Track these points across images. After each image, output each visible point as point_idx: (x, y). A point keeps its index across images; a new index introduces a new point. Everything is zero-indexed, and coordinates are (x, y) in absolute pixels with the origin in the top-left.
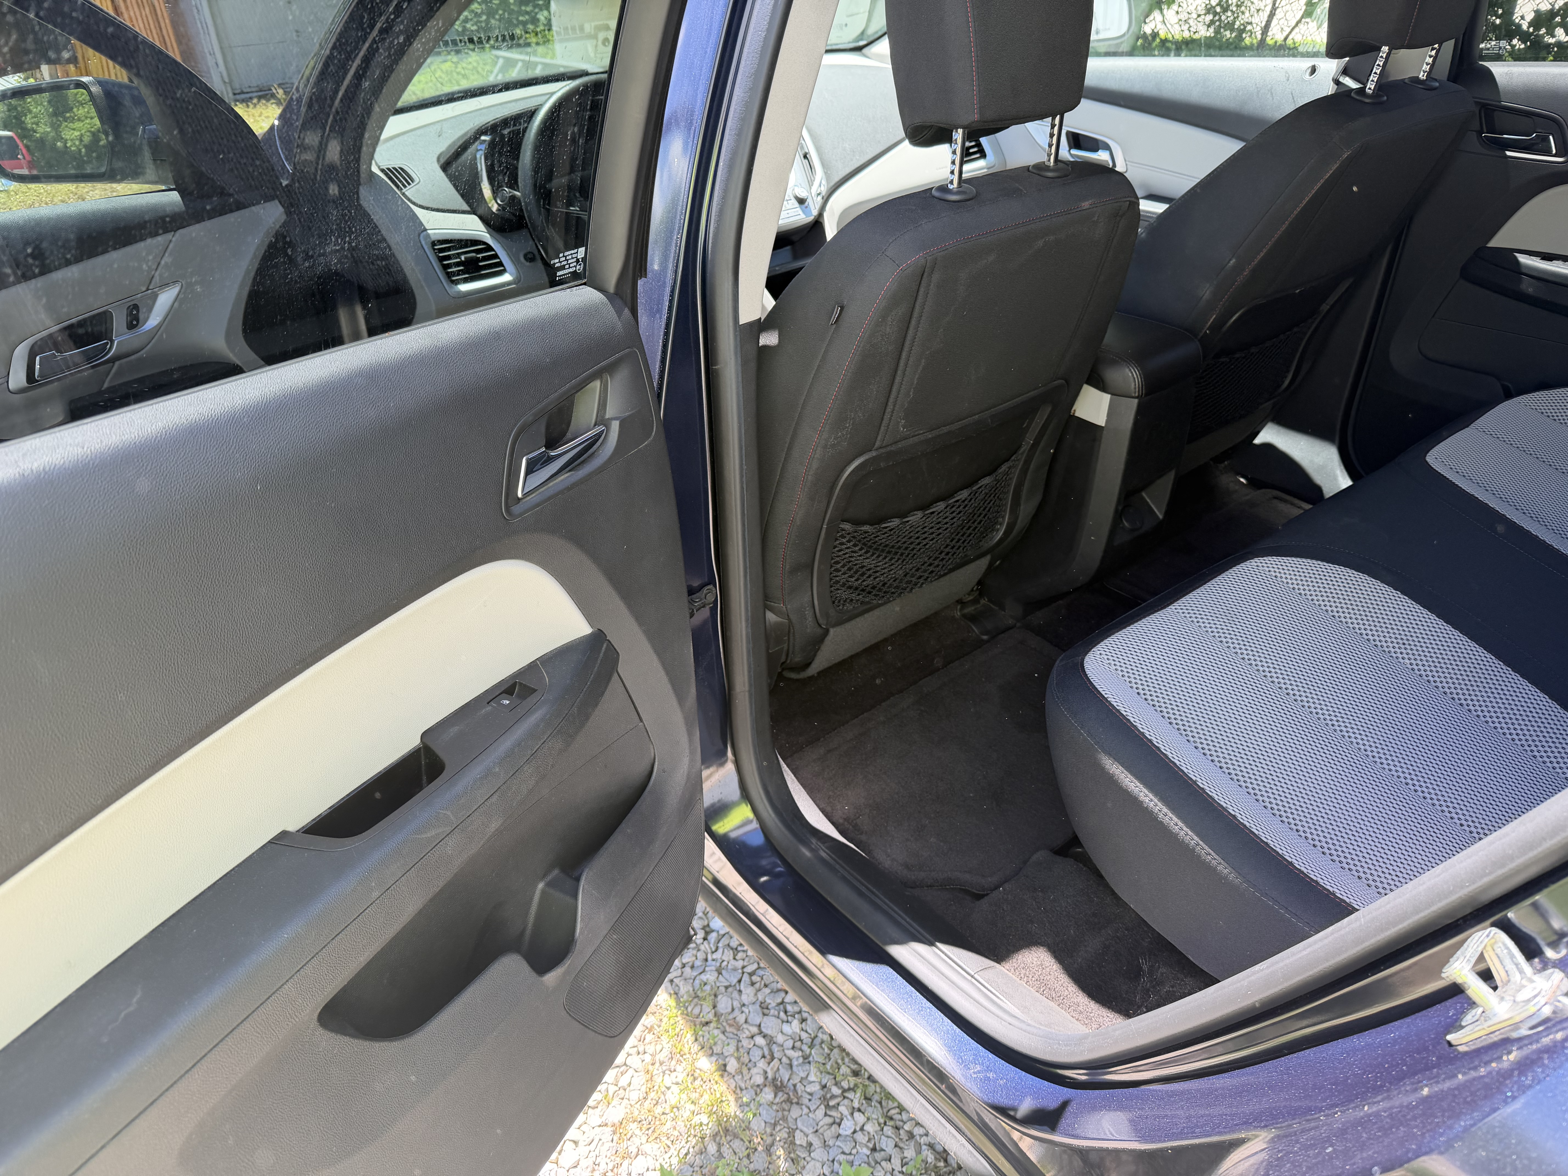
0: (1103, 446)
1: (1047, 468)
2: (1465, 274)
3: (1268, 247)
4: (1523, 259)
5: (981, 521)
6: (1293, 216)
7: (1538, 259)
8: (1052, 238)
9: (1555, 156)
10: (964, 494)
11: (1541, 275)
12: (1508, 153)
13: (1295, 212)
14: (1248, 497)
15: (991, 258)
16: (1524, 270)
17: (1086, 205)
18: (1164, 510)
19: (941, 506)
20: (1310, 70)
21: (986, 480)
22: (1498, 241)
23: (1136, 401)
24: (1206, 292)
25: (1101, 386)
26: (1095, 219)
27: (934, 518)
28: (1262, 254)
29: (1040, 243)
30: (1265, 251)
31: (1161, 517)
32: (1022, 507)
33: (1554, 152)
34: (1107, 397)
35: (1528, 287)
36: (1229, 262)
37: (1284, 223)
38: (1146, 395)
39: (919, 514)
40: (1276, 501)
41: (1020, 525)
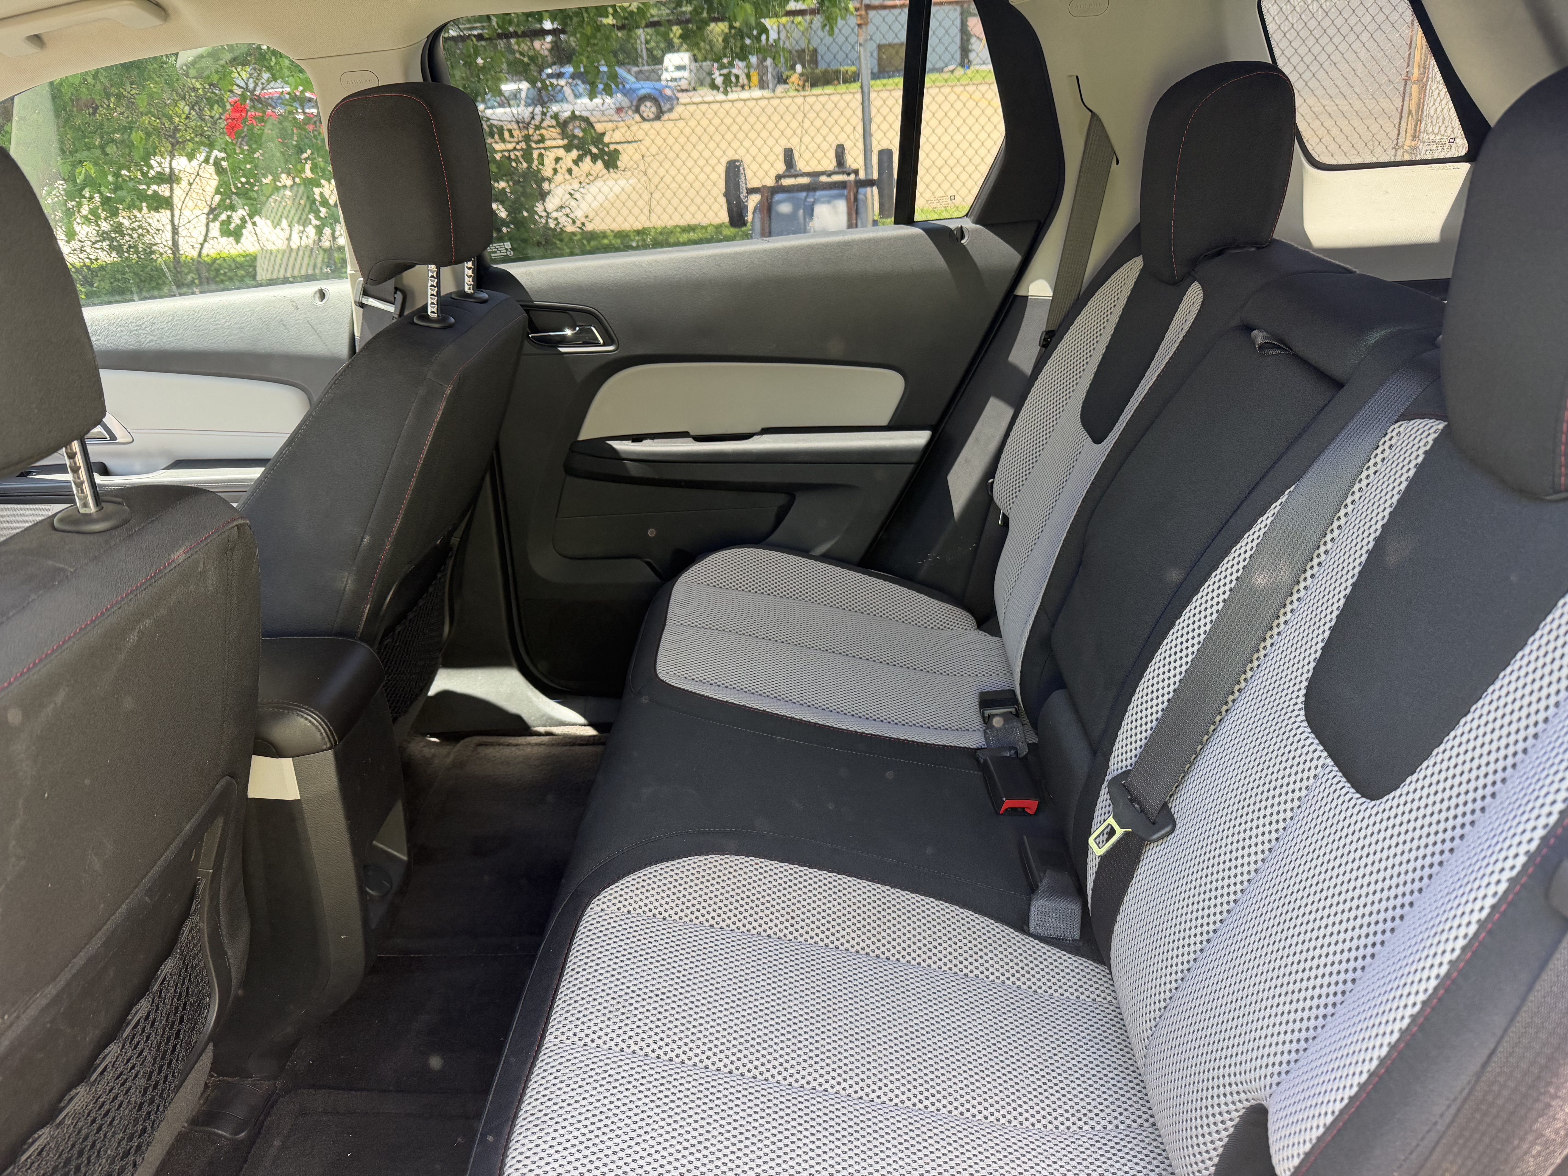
0: (309, 823)
1: (241, 883)
2: (569, 470)
3: (402, 512)
4: (617, 445)
5: (182, 1017)
6: (417, 470)
7: (629, 443)
8: (148, 622)
9: (604, 345)
10: (143, 1006)
11: (640, 457)
12: (562, 350)
13: (419, 466)
14: (452, 757)
15: (60, 697)
16: (624, 456)
17: (179, 555)
18: (405, 850)
19: (113, 1049)
20: (318, 295)
21: (169, 966)
22: (587, 433)
23: (330, 752)
24: (347, 582)
25: (274, 751)
26: (201, 569)
27: (110, 1075)
28: (399, 521)
29: (133, 637)
30: (400, 516)
31: (405, 858)
32: (229, 953)
33: (601, 341)
34: (288, 763)
35: (634, 470)
36: (362, 541)
37: (410, 481)
38: (340, 740)
39: (81, 1089)
40: (480, 749)
41: (235, 977)
